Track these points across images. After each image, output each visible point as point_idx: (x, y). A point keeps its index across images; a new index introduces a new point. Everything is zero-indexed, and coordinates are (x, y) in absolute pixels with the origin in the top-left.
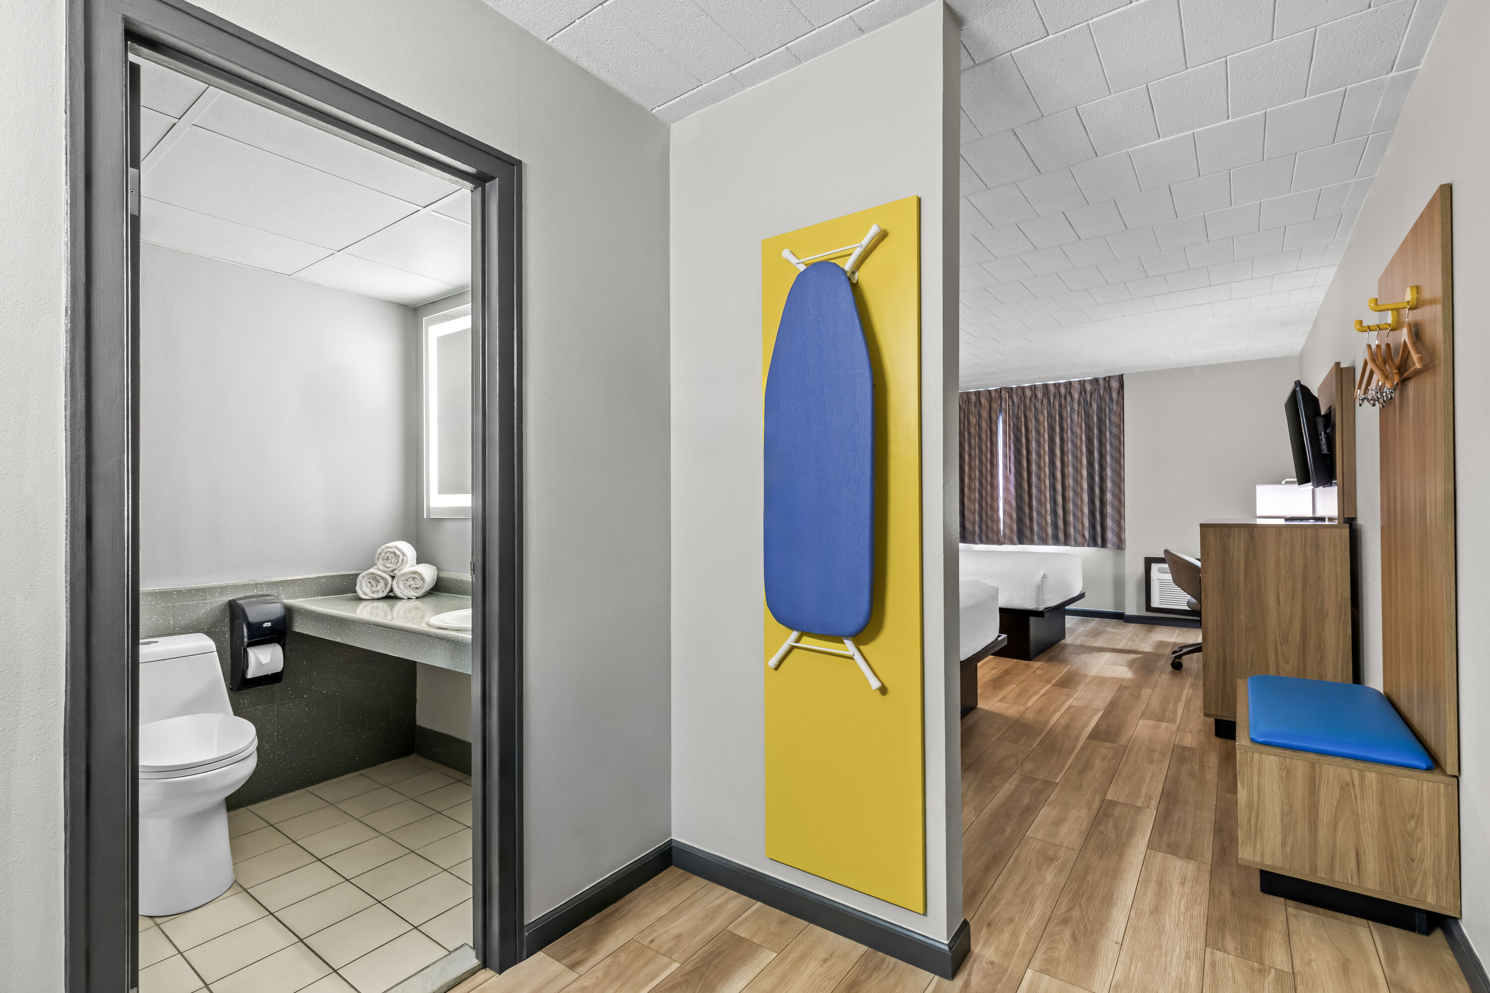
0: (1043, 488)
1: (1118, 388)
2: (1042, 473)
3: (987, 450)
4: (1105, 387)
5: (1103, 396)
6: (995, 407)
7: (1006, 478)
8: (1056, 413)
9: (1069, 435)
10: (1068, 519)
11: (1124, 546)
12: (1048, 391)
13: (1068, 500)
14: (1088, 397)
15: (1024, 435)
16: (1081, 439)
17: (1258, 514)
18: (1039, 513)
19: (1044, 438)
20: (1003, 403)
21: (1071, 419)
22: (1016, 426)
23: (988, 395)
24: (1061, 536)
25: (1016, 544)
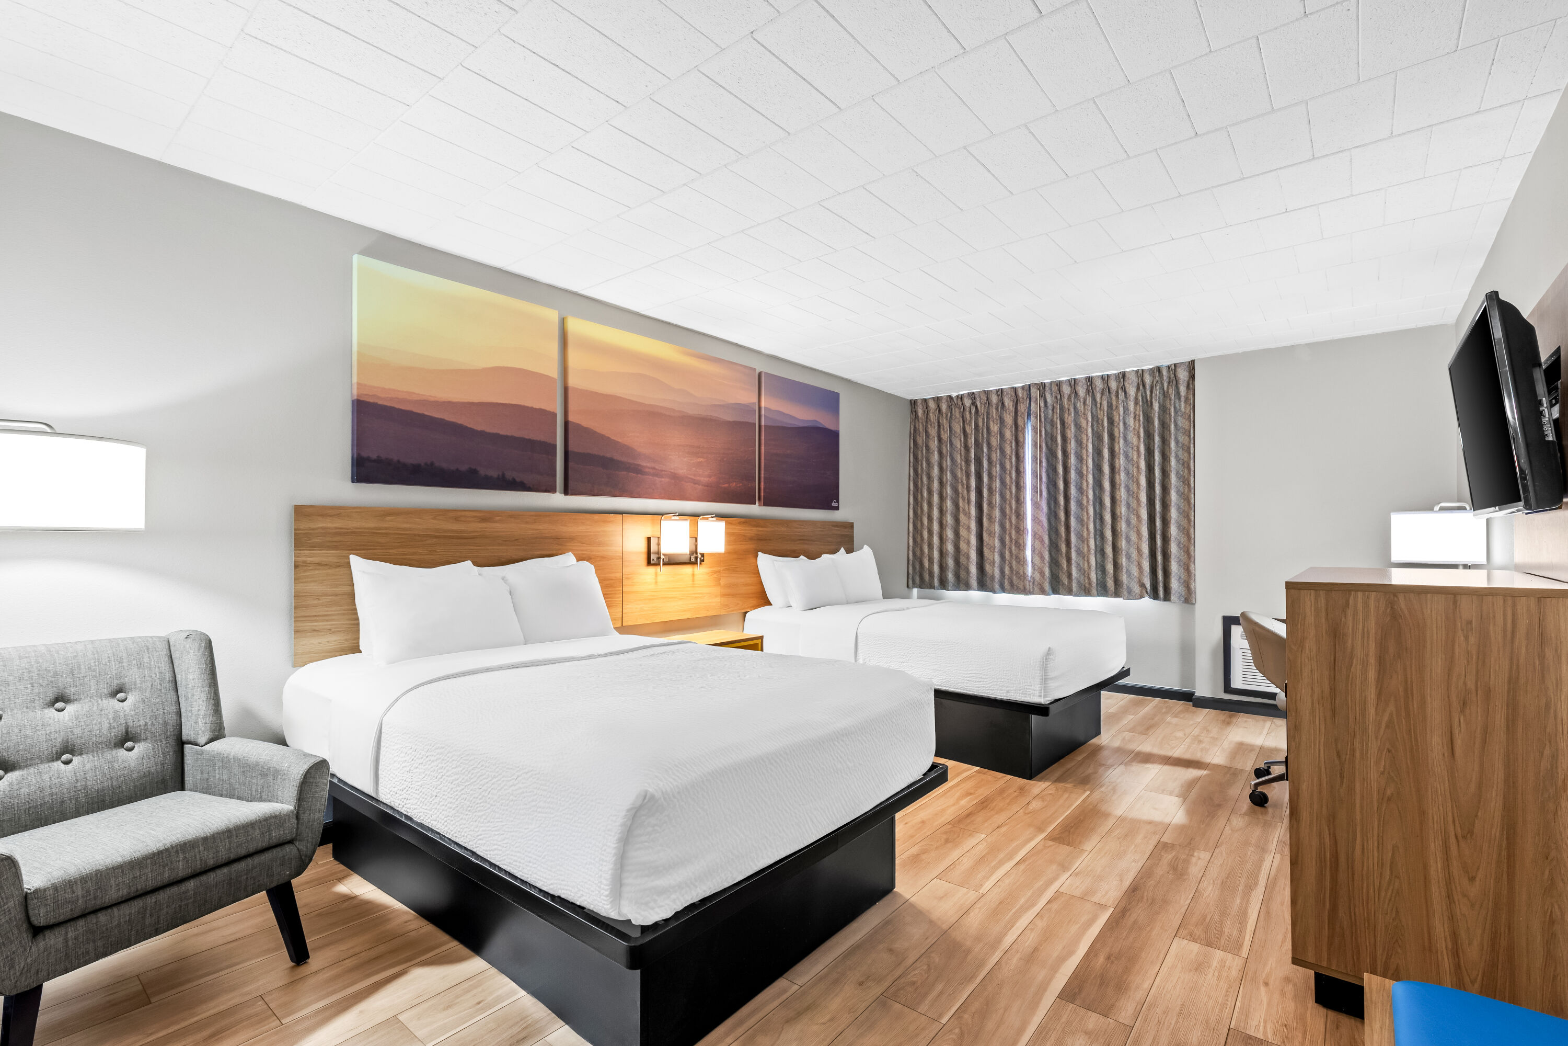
0: (1085, 518)
1: (1187, 379)
2: (1085, 498)
3: (1012, 468)
4: (1170, 378)
5: (1168, 392)
6: (1023, 411)
7: (1036, 505)
8: (1104, 416)
9: (1121, 446)
10: (1119, 561)
11: (1193, 599)
12: (1094, 387)
13: (1119, 535)
14: (1148, 393)
15: (1060, 447)
16: (1138, 451)
17: (1396, 557)
18: (1079, 552)
19: (1087, 450)
20: (1033, 405)
21: (1125, 423)
22: (1049, 436)
23: (1013, 394)
24: (1110, 583)
25: (1048, 594)
